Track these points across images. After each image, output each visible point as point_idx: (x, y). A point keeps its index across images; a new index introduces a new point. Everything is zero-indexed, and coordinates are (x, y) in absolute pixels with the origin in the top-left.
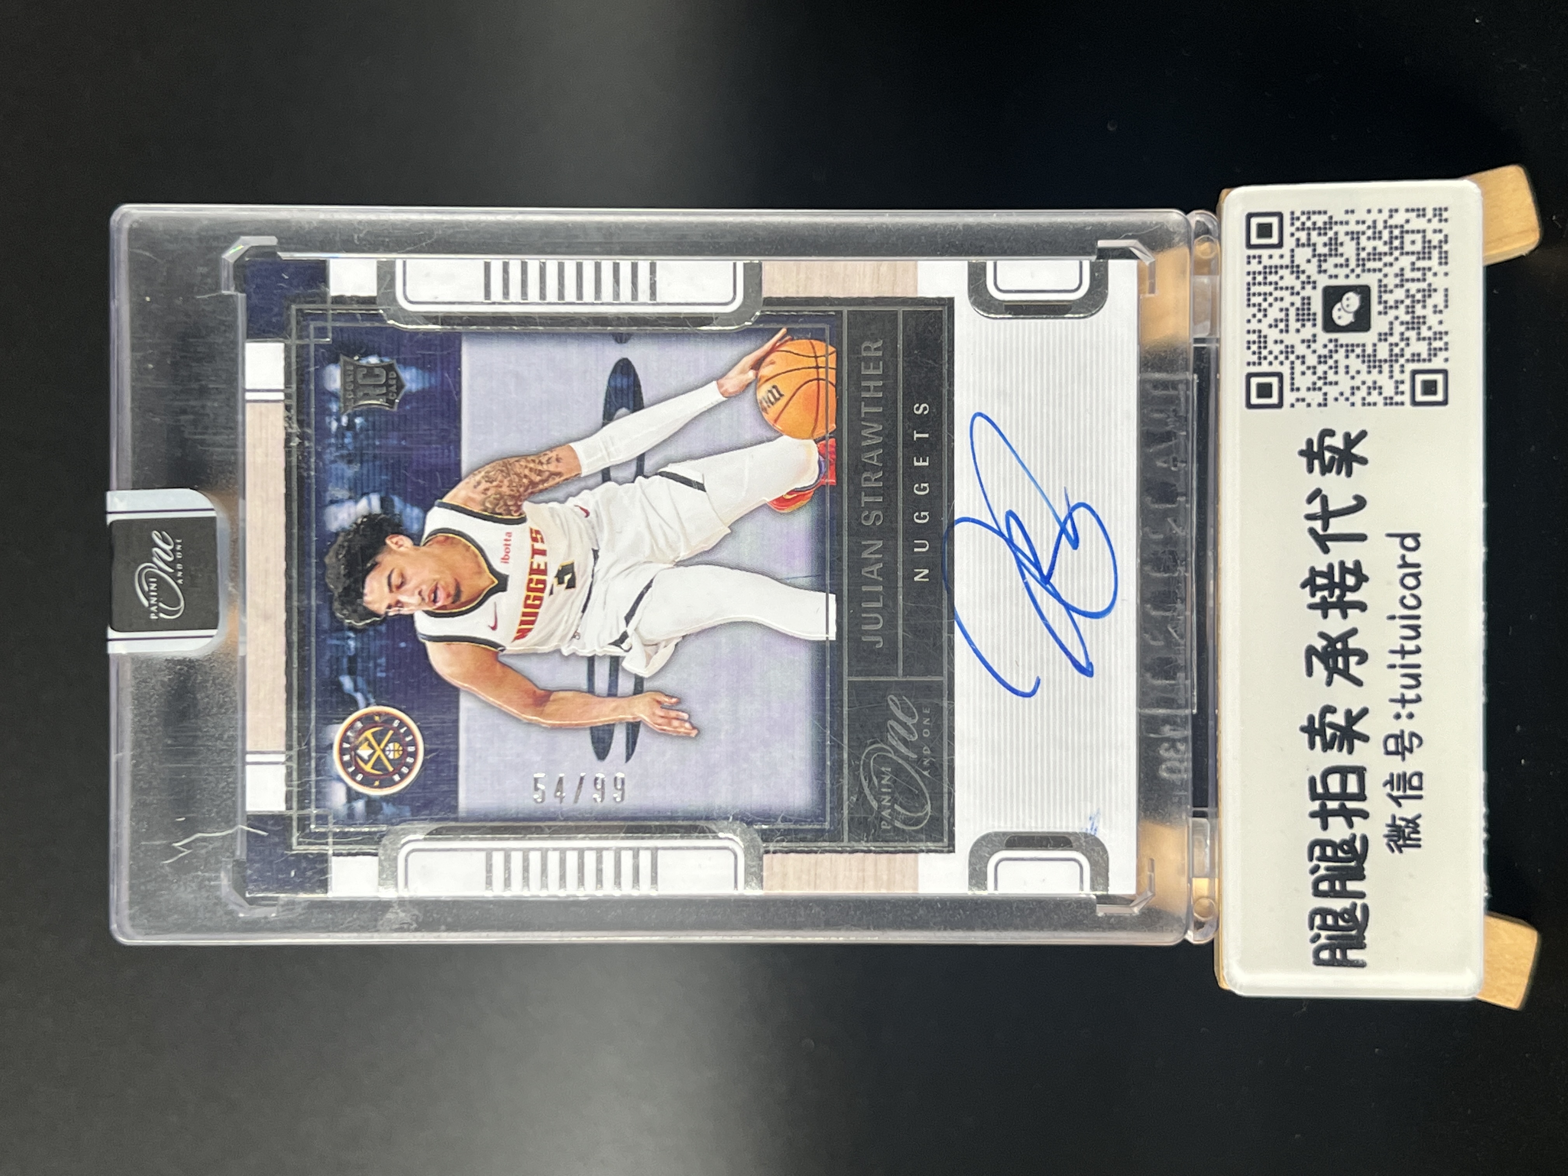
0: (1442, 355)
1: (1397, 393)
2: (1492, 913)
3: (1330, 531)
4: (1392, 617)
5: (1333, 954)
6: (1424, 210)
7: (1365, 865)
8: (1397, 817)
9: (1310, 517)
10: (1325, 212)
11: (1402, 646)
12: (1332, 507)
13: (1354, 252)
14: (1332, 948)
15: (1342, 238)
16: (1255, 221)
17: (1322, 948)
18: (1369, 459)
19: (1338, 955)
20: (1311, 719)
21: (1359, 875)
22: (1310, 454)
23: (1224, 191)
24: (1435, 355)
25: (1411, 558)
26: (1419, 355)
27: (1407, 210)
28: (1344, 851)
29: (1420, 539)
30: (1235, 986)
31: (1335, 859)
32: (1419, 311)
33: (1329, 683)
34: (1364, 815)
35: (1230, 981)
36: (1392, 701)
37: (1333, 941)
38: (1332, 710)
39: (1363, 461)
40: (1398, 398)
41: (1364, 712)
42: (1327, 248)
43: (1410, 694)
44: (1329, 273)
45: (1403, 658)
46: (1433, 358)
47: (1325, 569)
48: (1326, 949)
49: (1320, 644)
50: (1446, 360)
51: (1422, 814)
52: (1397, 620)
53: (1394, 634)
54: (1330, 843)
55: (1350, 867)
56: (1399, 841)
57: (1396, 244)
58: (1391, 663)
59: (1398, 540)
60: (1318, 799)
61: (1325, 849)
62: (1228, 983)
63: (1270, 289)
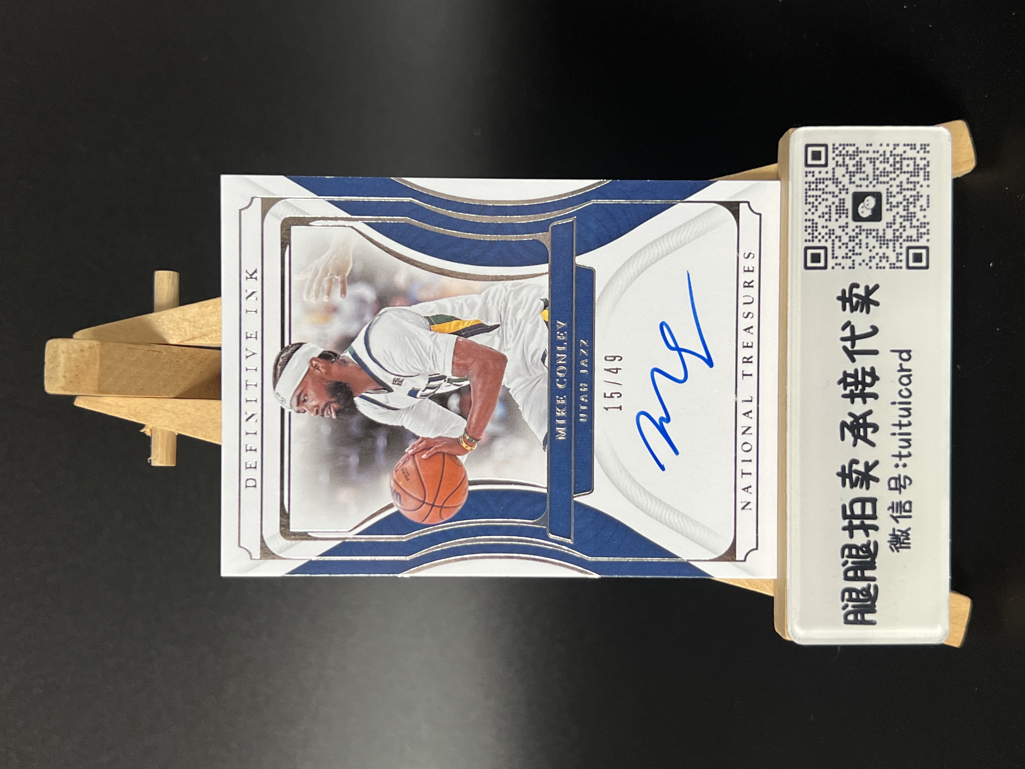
0: (925, 237)
1: (897, 261)
2: (951, 590)
3: (856, 348)
4: (894, 403)
5: (856, 617)
7: (876, 560)
8: (896, 529)
9: (843, 339)
10: (854, 145)
11: (900, 421)
12: (857, 333)
13: (872, 171)
14: (855, 613)
15: (864, 161)
16: (810, 149)
17: (850, 613)
18: (880, 303)
19: (859, 617)
20: (843, 468)
21: (872, 566)
22: (844, 299)
23: (791, 130)
24: (921, 237)
25: (906, 365)
26: (911, 237)
27: (905, 145)
28: (863, 552)
29: (911, 354)
30: (795, 638)
31: (857, 556)
32: (911, 209)
33: (855, 445)
34: (876, 528)
35: (793, 634)
36: (894, 456)
37: (857, 609)
38: (856, 462)
39: (877, 304)
40: (898, 264)
41: (876, 463)
42: (856, 167)
43: (904, 452)
44: (856, 183)
45: (900, 429)
46: (919, 239)
47: (853, 372)
48: (852, 614)
49: (849, 420)
50: (928, 240)
51: (911, 527)
52: (897, 405)
53: (895, 413)
54: (855, 546)
55: (867, 562)
56: (897, 544)
57: (898, 166)
58: (893, 432)
59: (898, 354)
60: (848, 519)
61: (851, 550)
62: (791, 636)
63: (820, 193)
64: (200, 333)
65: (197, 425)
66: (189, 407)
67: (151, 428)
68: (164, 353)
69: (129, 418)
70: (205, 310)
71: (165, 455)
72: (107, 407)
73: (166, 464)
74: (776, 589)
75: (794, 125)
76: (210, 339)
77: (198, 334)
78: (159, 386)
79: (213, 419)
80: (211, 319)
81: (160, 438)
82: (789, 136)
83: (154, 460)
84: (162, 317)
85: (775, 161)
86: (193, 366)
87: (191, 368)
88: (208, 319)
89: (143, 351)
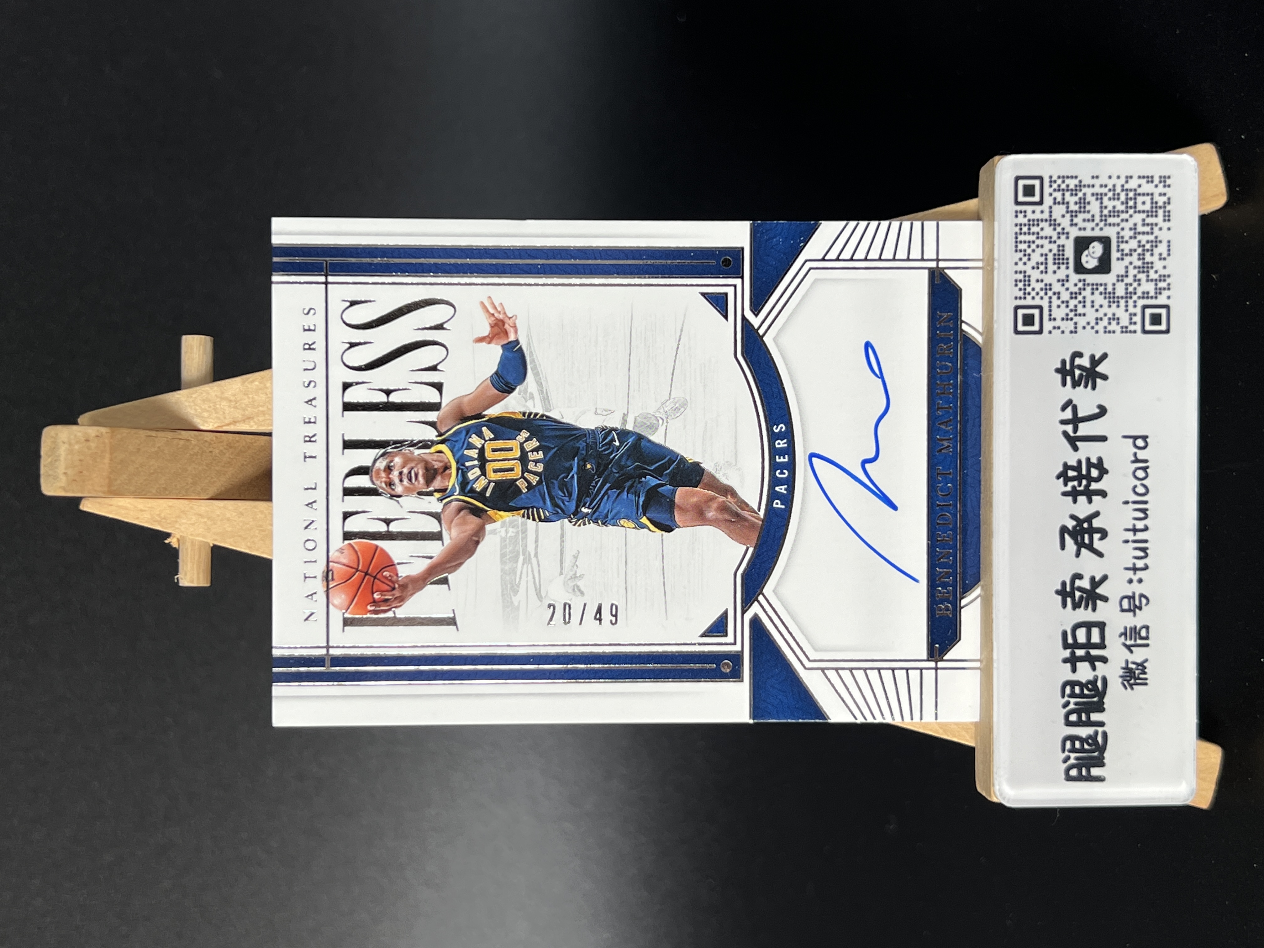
0: (1166, 293)
1: (1131, 323)
2: (1199, 736)
3: (1078, 434)
4: (1127, 503)
5: (1080, 771)
6: (1152, 177)
7: (1105, 700)
8: (1130, 660)
9: (1063, 422)
10: (1076, 177)
11: (1134, 525)
12: (1080, 414)
13: (1098, 210)
14: (1078, 767)
15: (1089, 198)
16: (1021, 183)
17: (1072, 767)
18: (1110, 376)
19: (1084, 772)
20: (1064, 584)
22: (1064, 371)
23: (997, 158)
24: (1160, 293)
25: (1141, 455)
26: (1148, 293)
27: (1139, 177)
28: (1089, 689)
29: (1148, 440)
30: (1004, 799)
31: (1082, 695)
32: (1148, 258)
33: (1078, 555)
34: (1104, 660)
35: (1001, 795)
36: (1126, 569)
37: (1081, 761)
38: (1079, 576)
39: (1105, 377)
40: (1132, 328)
41: (1105, 578)
42: (1078, 206)
43: (1140, 564)
44: (1078, 226)
45: (1135, 535)
46: (1158, 296)
47: (1075, 464)
48: (1075, 768)
49: (1071, 524)
50: (1169, 297)
51: (1149, 659)
52: (1130, 504)
53: (1128, 516)
54: (1078, 683)
55: (1094, 702)
56: (1131, 680)
57: (1131, 205)
58: (1126, 538)
59: (1131, 440)
60: (1069, 648)
61: (1074, 688)
62: (999, 797)
63: (1033, 238)
64: (243, 415)
65: (240, 534)
66: (229, 510)
67: (179, 537)
68: (194, 442)
69: (152, 525)
70: (249, 386)
71: (195, 572)
72: (123, 512)
73: (198, 584)
74: (979, 738)
75: (1001, 152)
76: (256, 424)
77: (240, 416)
78: (187, 484)
79: (261, 526)
80: (256, 398)
81: (189, 550)
82: (994, 166)
83: (182, 579)
84: (194, 396)
85: (976, 195)
86: (232, 457)
87: (228, 460)
88: (253, 398)
89: (165, 439)
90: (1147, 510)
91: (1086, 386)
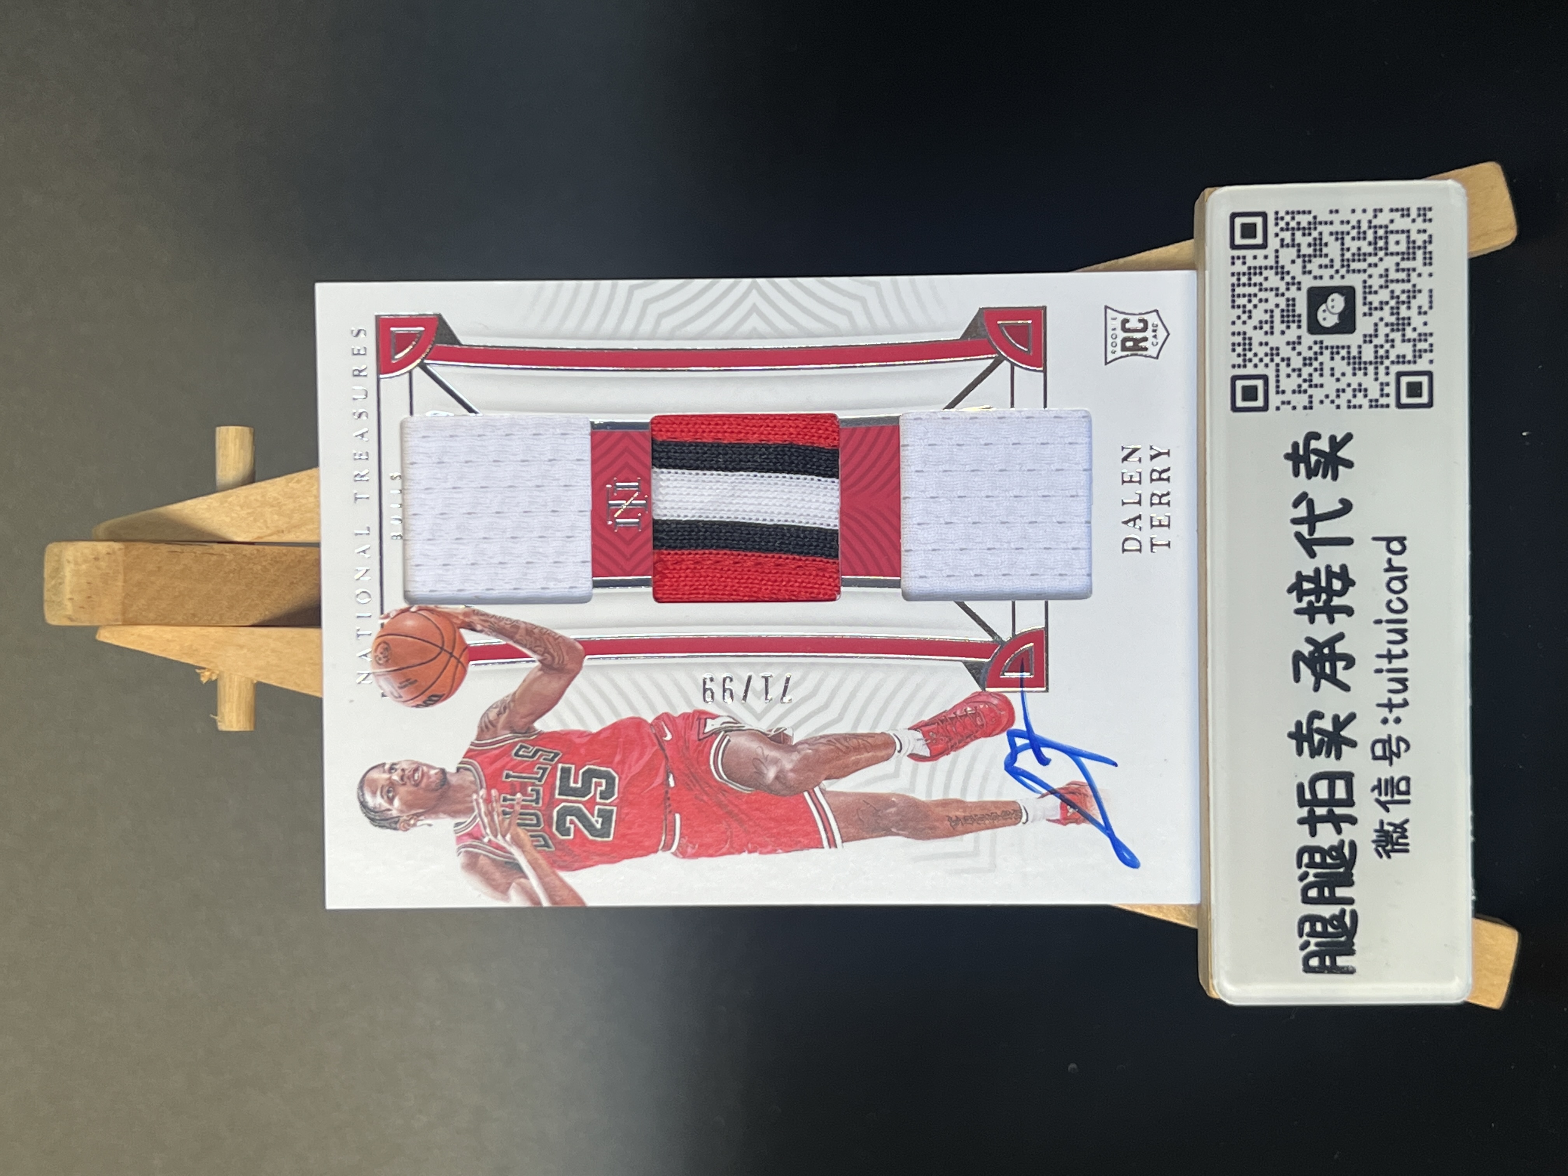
0: (1427, 356)
1: (1382, 395)
2: (1478, 915)
3: (1316, 536)
4: (1378, 622)
5: (1322, 961)
7: (1354, 871)
8: (1385, 821)
9: (1295, 521)
10: (1310, 212)
11: (1389, 651)
12: (1318, 511)
13: (1340, 252)
14: (1320, 955)
15: (1326, 238)
16: (1239, 221)
17: (1312, 955)
18: (1354, 462)
19: (1328, 962)
20: (1299, 724)
21: (1348, 881)
22: (1296, 457)
23: (1207, 190)
24: (1420, 357)
25: (1397, 561)
26: (1404, 357)
27: (1392, 210)
28: (1332, 858)
29: (1406, 542)
30: (1224, 995)
31: (1324, 865)
32: (1404, 312)
33: (1316, 688)
34: (1352, 820)
35: (1220, 991)
36: (1379, 705)
37: (1323, 948)
38: (1319, 715)
39: (1349, 464)
40: (1383, 401)
41: (1352, 717)
42: (1312, 248)
43: (1397, 699)
44: (1314, 273)
45: (1390, 662)
46: (1418, 360)
47: (1312, 574)
48: (1316, 956)
49: (1307, 649)
50: (1431, 362)
51: (1410, 819)
52: (1384, 624)
53: (1381, 639)
54: (1319, 849)
55: (1340, 873)
56: (1387, 845)
57: (1381, 244)
58: (1378, 667)
59: (1384, 543)
60: (1306, 805)
61: (1313, 855)
62: (1217, 991)
63: (1255, 290)
64: (288, 523)
65: (286, 667)
66: (274, 639)
67: (214, 672)
68: (229, 556)
69: (181, 657)
70: (295, 488)
71: (237, 714)
72: (147, 642)
73: (238, 728)
74: (1199, 919)
75: (1215, 181)
76: (301, 532)
77: (285, 525)
79: (311, 658)
80: (304, 501)
81: (229, 687)
82: (1205, 200)
83: (223, 720)
84: (230, 499)
85: (1192, 237)
88: (299, 502)
89: (193, 555)
90: (1406, 630)
91: (1324, 476)
